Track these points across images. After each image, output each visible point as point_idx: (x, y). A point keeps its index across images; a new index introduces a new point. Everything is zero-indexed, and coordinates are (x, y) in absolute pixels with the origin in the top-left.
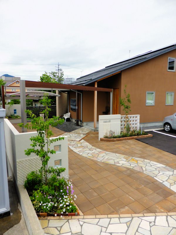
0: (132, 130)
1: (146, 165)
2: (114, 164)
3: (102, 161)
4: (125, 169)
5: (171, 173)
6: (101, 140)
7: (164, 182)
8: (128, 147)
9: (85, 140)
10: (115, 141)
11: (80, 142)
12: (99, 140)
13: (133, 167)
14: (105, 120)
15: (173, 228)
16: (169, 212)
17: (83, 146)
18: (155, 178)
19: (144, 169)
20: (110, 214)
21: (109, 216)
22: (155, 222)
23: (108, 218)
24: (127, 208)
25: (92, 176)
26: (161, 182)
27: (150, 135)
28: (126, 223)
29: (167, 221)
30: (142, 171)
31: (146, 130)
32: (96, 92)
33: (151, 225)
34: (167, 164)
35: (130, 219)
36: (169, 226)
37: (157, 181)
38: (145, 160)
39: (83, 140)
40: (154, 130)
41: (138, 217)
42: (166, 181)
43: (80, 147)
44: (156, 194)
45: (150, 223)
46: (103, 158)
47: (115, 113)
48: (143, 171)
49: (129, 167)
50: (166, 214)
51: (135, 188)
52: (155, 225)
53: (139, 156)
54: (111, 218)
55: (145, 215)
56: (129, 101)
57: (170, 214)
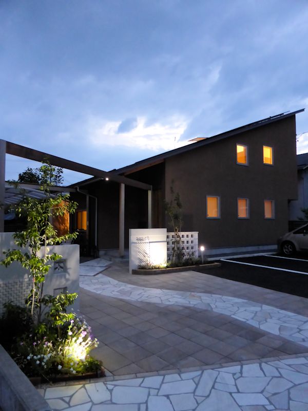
1: (216, 301)
2: (161, 302)
3: (139, 300)
4: (181, 308)
5: (258, 309)
6: (135, 272)
7: (248, 320)
9: (104, 274)
11: (96, 276)
12: (131, 272)
13: (195, 305)
15: (273, 377)
16: (263, 358)
17: (102, 282)
18: (233, 316)
19: (213, 306)
20: (163, 369)
21: (162, 372)
22: (241, 373)
23: (159, 375)
24: (191, 359)
25: (124, 321)
26: (244, 320)
27: (216, 263)
28: (193, 379)
29: (261, 369)
30: (209, 309)
31: (210, 259)
32: (123, 186)
33: (236, 377)
34: (249, 299)
35: (199, 373)
36: (265, 376)
37: (236, 320)
38: (213, 295)
39: (100, 275)
40: (222, 259)
41: (212, 369)
42: (252, 319)
44: (237, 337)
45: (234, 374)
46: (140, 296)
49: (189, 305)
50: (258, 361)
51: (200, 331)
52: (242, 376)
53: (203, 290)
54: (164, 375)
55: (224, 365)
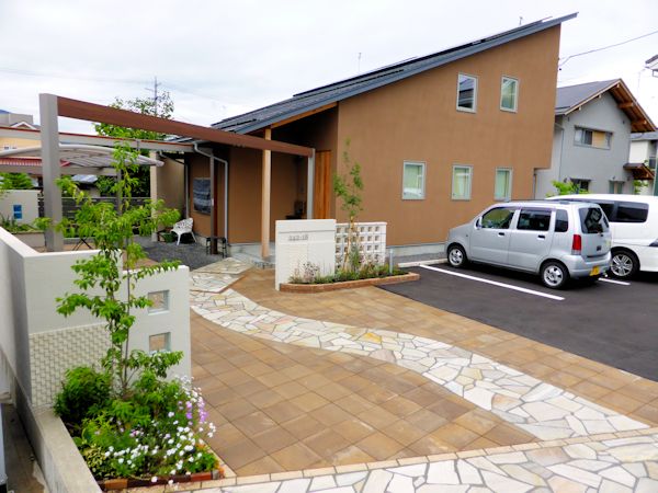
0: (365, 262)
1: (404, 346)
2: (318, 346)
3: (286, 341)
4: (349, 359)
5: (466, 362)
6: (283, 288)
7: (447, 382)
8: (355, 305)
9: (235, 290)
10: (321, 291)
11: (224, 294)
12: (277, 288)
13: (371, 352)
14: (293, 235)
15: (472, 485)
16: (460, 450)
17: (231, 306)
18: (425, 374)
19: (398, 356)
20: (311, 467)
21: (308, 473)
22: (426, 477)
23: (304, 477)
24: (354, 449)
25: (259, 379)
26: (442, 383)
27: (411, 274)
28: (353, 485)
29: (456, 470)
30: (392, 361)
31: (402, 265)
32: (268, 155)
33: (417, 483)
34: (455, 342)
35: (364, 475)
36: (461, 483)
37: (431, 381)
38: (400, 335)
39: (230, 291)
40: (423, 264)
41: (384, 469)
42: (454, 380)
43: (221, 308)
44: (427, 413)
45: (415, 479)
46: (287, 334)
47: (320, 215)
48: (396, 360)
49: (361, 353)
50: (453, 456)
51: (374, 400)
52: (425, 483)
53: (386, 325)
54: (313, 477)
55: (402, 461)
56: (357, 182)
57: (462, 454)
